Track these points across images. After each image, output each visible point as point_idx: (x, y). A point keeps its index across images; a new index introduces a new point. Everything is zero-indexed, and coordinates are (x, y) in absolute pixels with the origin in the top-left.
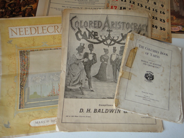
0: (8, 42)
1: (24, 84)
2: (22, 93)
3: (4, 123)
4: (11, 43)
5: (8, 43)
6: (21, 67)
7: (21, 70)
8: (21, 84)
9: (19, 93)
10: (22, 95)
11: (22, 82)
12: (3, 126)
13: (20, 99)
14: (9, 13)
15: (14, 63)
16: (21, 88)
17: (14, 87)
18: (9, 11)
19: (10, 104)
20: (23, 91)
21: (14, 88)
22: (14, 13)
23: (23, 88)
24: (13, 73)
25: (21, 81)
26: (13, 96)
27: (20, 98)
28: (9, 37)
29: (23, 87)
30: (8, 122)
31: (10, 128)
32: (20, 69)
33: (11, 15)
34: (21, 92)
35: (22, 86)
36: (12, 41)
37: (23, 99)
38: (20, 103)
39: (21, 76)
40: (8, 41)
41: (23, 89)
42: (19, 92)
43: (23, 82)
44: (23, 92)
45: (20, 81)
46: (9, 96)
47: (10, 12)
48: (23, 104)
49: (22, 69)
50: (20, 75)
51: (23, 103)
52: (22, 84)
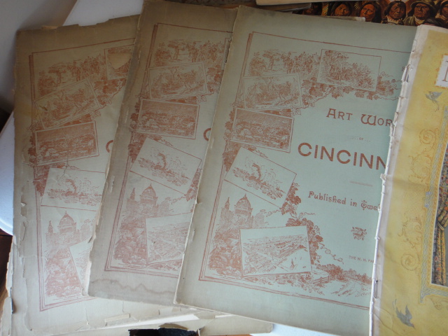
0: (428, 94)
1: (446, 218)
2: (439, 241)
3: (397, 308)
4: (437, 99)
5: (428, 97)
6: (443, 172)
7: (442, 178)
8: (439, 216)
9: (433, 241)
10: (440, 247)
11: (442, 211)
12: (396, 315)
13: (434, 258)
14: (421, 10)
15: (428, 156)
16: (437, 227)
17: (422, 221)
18: (423, 5)
19: (410, 262)
20: (443, 238)
21: (420, 223)
22: (438, 16)
23: (443, 229)
24: (420, 180)
25: (441, 209)
26: (416, 244)
27: (435, 254)
28: (435, 82)
29: (443, 225)
30: (407, 308)
31: (413, 326)
32: (440, 176)
33: (430, 20)
34: (436, 239)
35: (440, 223)
36: (439, 94)
37: (442, 261)
38: (435, 268)
39: (440, 195)
40: (430, 92)
41: (442, 231)
42: (433, 236)
43: (444, 214)
44: (443, 241)
45: (439, 208)
46: (408, 240)
47: (427, 9)
48: (442, 274)
49: (444, 178)
50: (438, 191)
51: (443, 270)
52: (442, 217)
